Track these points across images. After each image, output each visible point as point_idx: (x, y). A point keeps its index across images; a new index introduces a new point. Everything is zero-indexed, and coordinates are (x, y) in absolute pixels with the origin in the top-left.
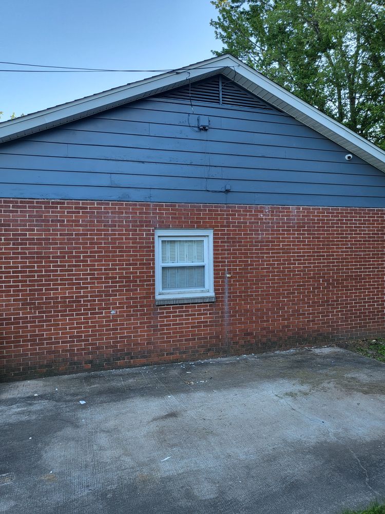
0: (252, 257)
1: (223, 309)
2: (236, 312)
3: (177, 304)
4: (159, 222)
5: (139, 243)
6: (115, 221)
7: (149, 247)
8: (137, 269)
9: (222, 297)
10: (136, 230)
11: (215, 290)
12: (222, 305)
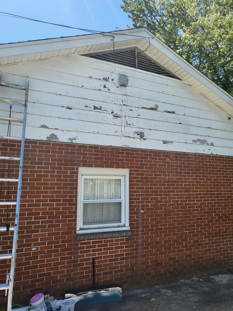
0: (161, 195)
1: (138, 242)
2: (148, 244)
3: (97, 239)
4: (83, 161)
5: (63, 180)
6: (42, 159)
7: (73, 184)
8: (60, 205)
9: (137, 231)
10: (61, 168)
11: (130, 224)
12: (137, 238)
